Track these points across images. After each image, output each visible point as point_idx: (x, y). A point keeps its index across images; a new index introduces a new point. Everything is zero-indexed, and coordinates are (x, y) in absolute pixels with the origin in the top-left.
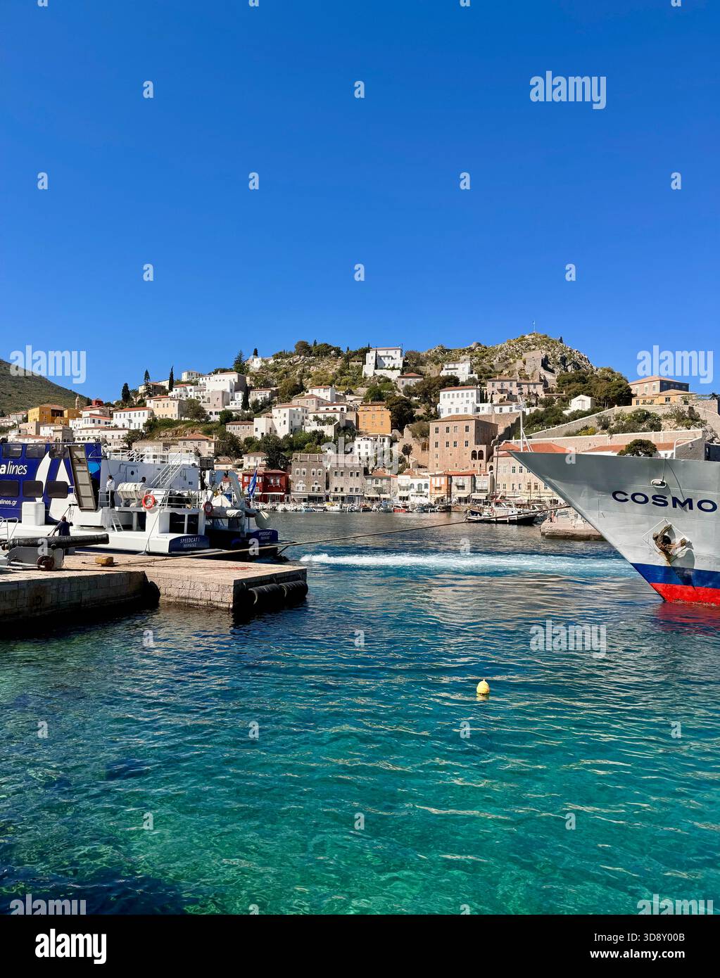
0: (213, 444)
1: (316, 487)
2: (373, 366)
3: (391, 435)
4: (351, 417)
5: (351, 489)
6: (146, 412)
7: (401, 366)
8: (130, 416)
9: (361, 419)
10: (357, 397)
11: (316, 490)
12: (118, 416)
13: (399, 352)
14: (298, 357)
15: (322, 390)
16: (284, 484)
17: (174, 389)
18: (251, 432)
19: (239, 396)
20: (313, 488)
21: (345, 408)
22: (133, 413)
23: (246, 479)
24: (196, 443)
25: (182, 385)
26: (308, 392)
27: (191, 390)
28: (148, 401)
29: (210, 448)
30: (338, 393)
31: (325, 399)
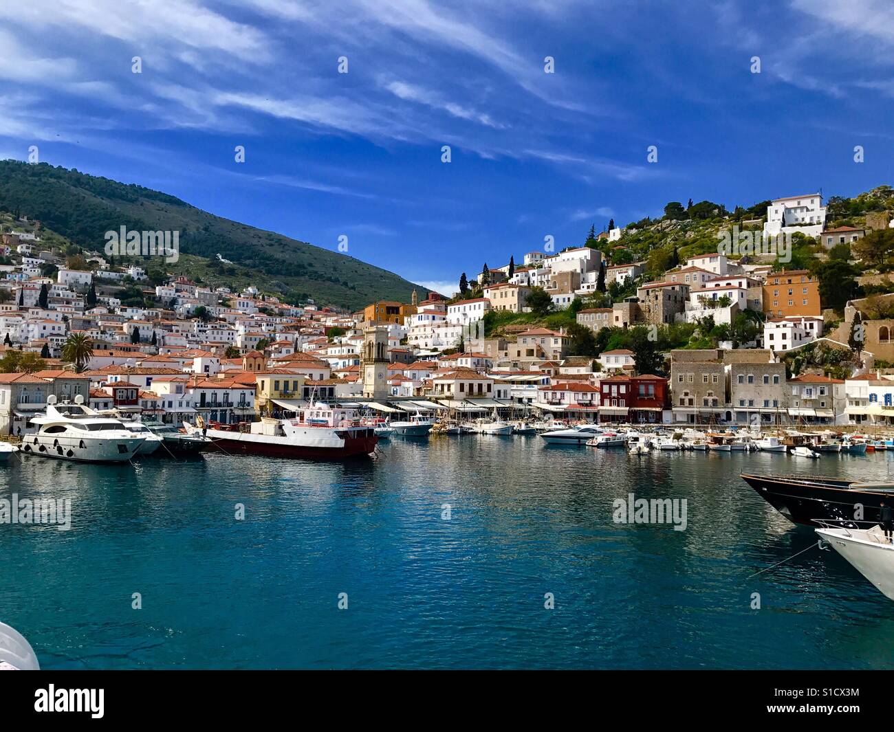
0: (560, 341)
1: (710, 399)
2: (779, 223)
3: (821, 318)
4: (756, 294)
5: (766, 403)
6: (482, 304)
7: (823, 219)
8: (465, 309)
9: (772, 296)
10: (758, 267)
11: (710, 404)
12: (453, 310)
13: (817, 200)
14: (668, 222)
15: (707, 260)
16: (661, 395)
17: (514, 275)
18: (610, 321)
19: (592, 277)
20: (706, 402)
21: (744, 283)
22: (467, 306)
23: (606, 389)
24: (539, 340)
25: (524, 269)
26: (686, 264)
27: (534, 275)
28: (485, 291)
29: (556, 345)
30: (731, 263)
31: (712, 271)
